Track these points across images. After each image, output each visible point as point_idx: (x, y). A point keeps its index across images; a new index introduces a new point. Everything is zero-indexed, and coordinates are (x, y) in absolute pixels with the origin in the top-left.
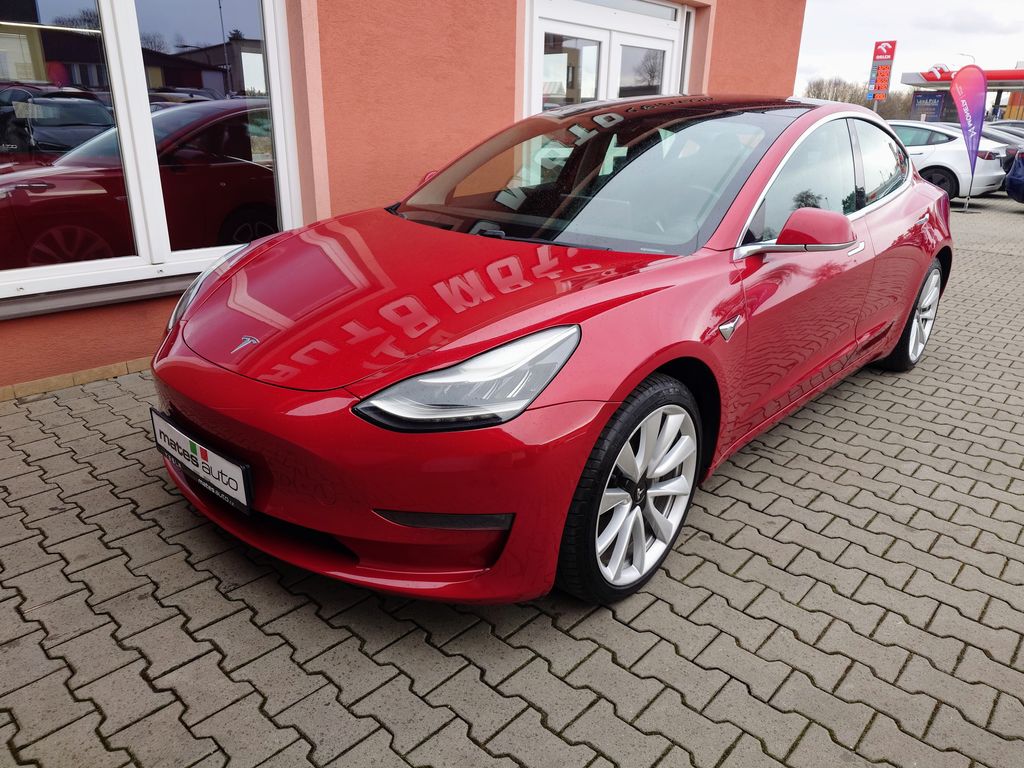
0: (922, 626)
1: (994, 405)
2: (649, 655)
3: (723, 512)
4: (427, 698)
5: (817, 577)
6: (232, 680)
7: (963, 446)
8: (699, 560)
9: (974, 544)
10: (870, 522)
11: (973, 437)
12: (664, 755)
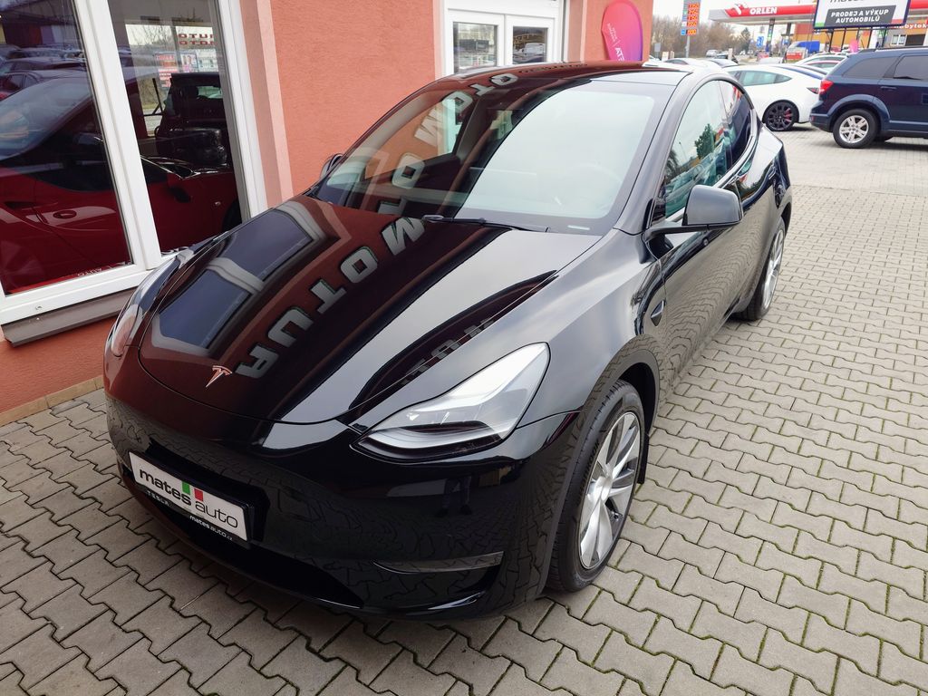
0: (861, 529)
1: (857, 334)
7: (844, 373)
9: (877, 457)
10: (800, 448)
11: (849, 365)
12: (720, 653)
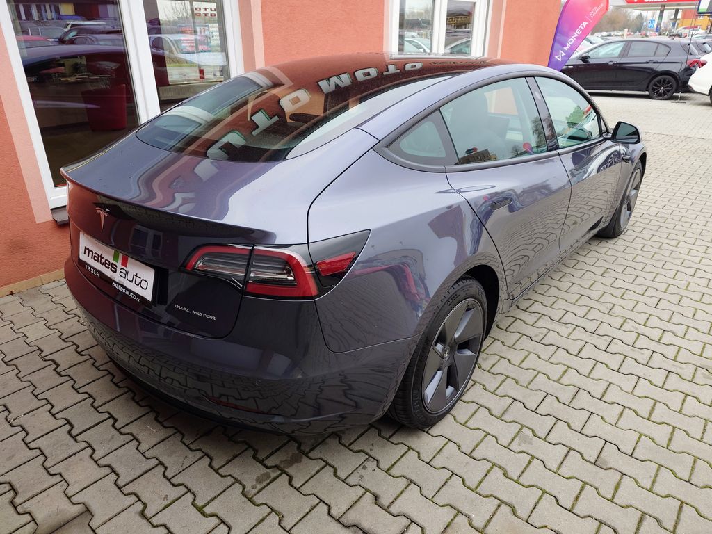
2: (553, 429)
3: (569, 335)
4: (431, 463)
5: (639, 375)
6: (311, 459)
8: (564, 368)
